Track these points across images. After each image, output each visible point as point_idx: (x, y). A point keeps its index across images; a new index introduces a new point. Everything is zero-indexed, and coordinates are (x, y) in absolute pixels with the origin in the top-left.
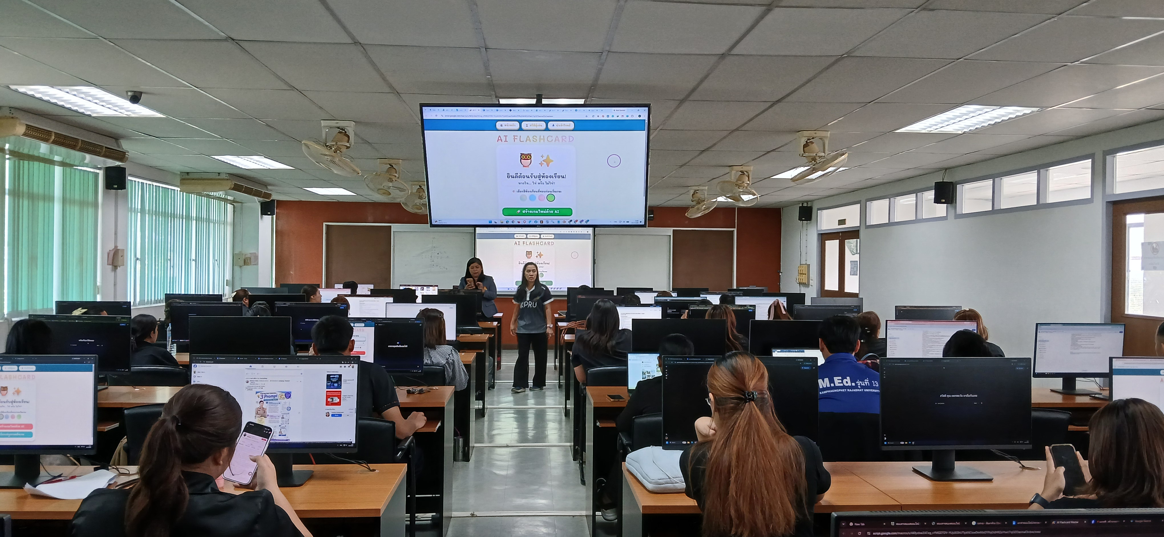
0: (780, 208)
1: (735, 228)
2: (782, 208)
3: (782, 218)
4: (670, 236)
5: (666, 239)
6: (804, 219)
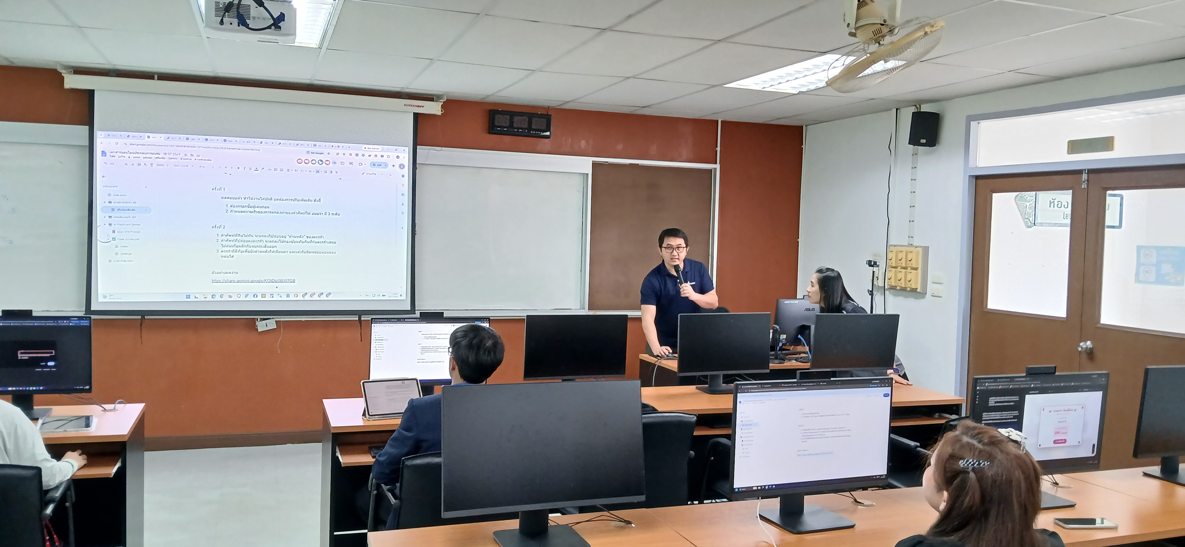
0: (803, 126)
1: (716, 163)
2: (805, 126)
3: (803, 146)
4: (588, 174)
5: (578, 181)
6: (923, 141)
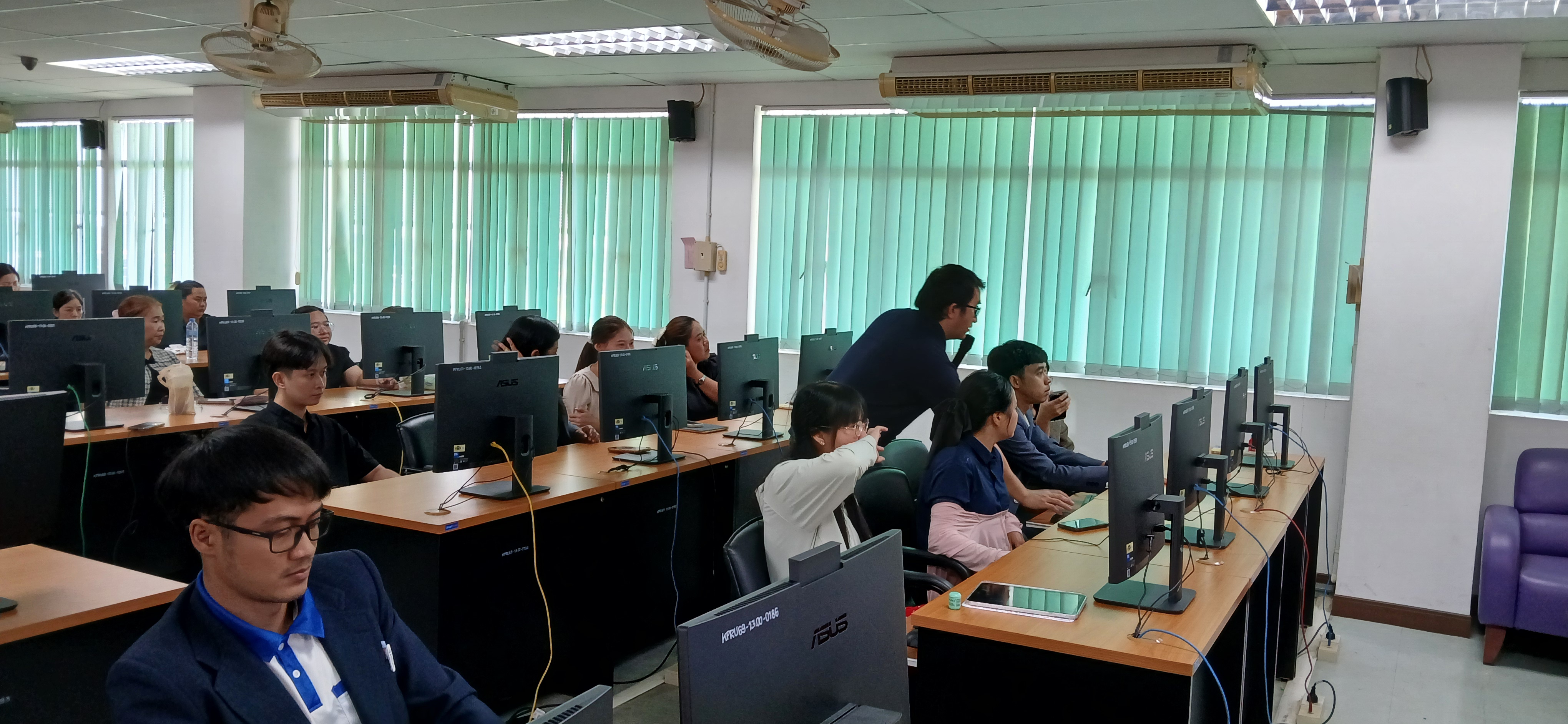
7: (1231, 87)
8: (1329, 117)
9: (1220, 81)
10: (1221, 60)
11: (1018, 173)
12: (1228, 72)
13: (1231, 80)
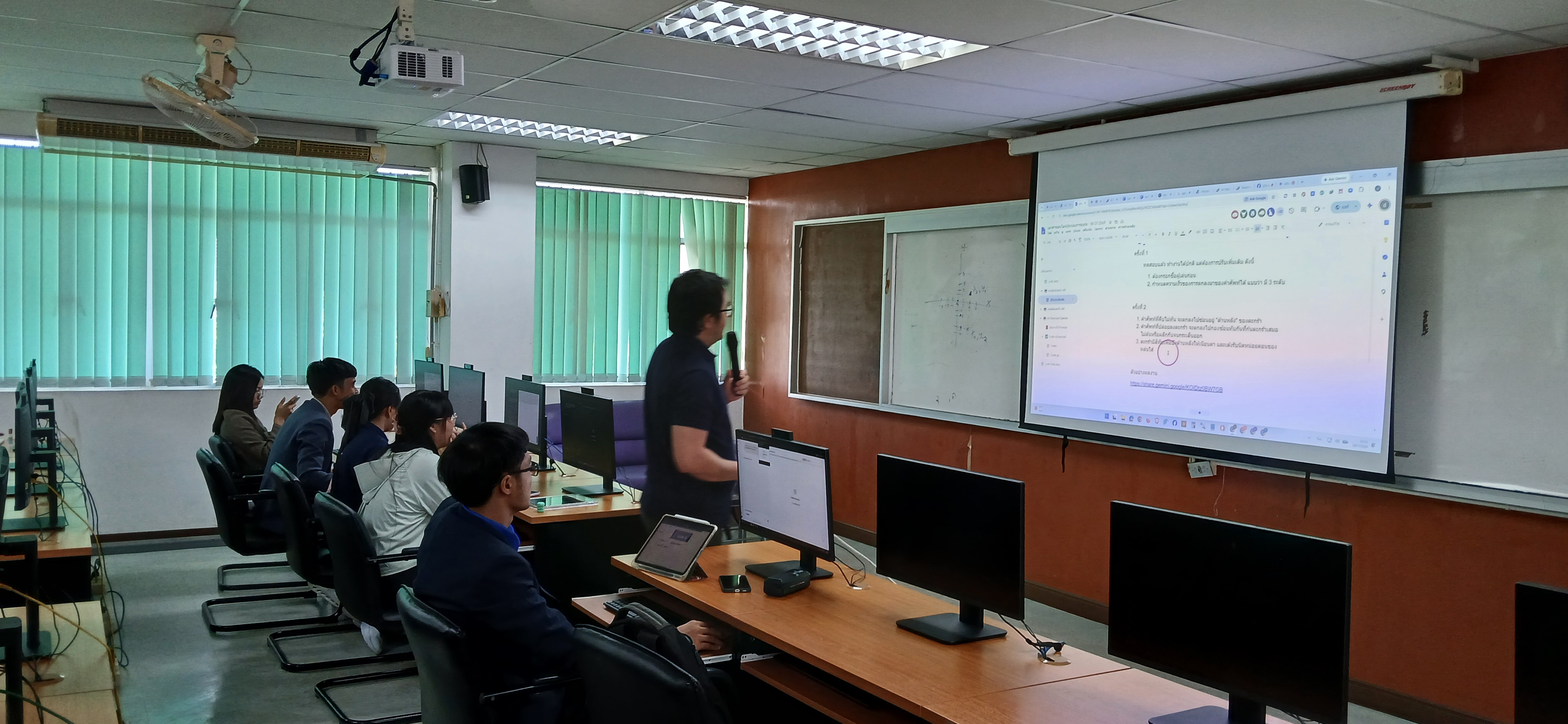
7: (368, 160)
8: (399, 182)
9: (361, 156)
10: (358, 140)
11: (137, 209)
12: (367, 149)
13: (369, 155)
